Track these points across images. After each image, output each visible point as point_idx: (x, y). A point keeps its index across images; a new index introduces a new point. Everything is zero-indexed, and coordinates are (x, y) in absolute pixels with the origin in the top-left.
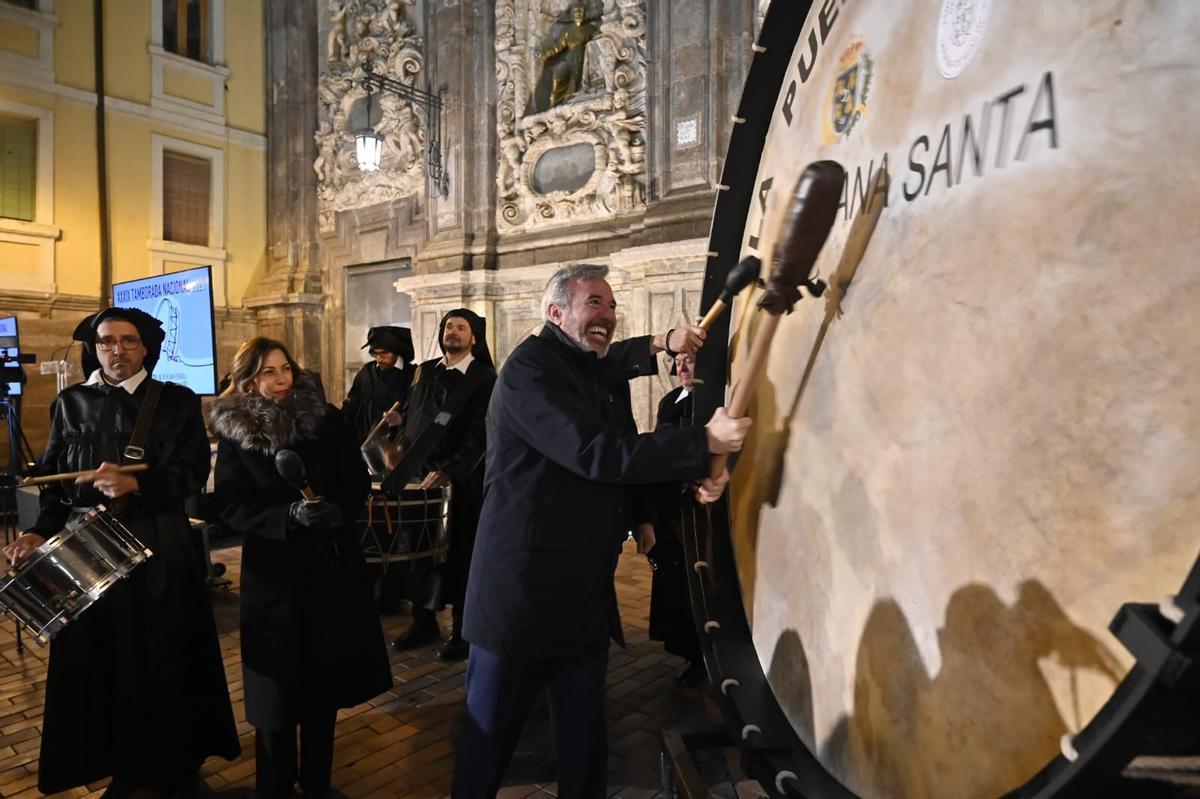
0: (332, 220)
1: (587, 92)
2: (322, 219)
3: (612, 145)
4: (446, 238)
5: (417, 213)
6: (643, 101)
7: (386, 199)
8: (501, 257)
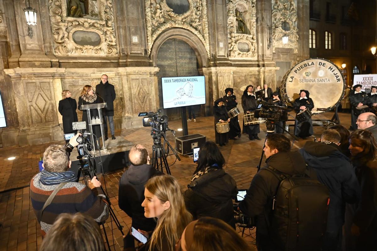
4: (34, 54)
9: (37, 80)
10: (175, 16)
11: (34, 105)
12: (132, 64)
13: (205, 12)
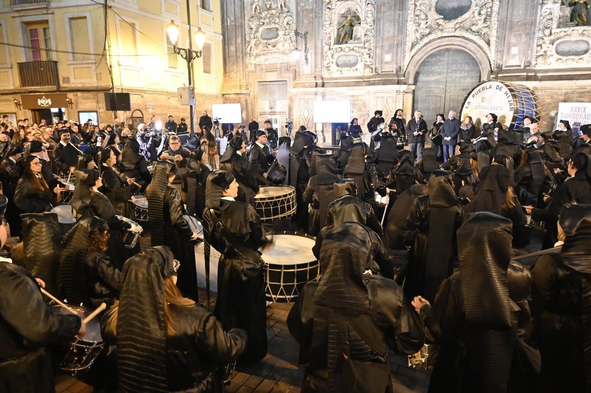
0: (253, 66)
1: (354, 40)
2: (250, 66)
3: (364, 57)
4: (307, 77)
5: (290, 67)
6: (372, 46)
7: (277, 62)
8: (325, 84)
9: (306, 97)
10: (443, 24)
11: (302, 116)
12: (379, 82)
13: (496, 8)
